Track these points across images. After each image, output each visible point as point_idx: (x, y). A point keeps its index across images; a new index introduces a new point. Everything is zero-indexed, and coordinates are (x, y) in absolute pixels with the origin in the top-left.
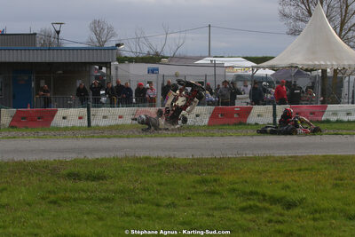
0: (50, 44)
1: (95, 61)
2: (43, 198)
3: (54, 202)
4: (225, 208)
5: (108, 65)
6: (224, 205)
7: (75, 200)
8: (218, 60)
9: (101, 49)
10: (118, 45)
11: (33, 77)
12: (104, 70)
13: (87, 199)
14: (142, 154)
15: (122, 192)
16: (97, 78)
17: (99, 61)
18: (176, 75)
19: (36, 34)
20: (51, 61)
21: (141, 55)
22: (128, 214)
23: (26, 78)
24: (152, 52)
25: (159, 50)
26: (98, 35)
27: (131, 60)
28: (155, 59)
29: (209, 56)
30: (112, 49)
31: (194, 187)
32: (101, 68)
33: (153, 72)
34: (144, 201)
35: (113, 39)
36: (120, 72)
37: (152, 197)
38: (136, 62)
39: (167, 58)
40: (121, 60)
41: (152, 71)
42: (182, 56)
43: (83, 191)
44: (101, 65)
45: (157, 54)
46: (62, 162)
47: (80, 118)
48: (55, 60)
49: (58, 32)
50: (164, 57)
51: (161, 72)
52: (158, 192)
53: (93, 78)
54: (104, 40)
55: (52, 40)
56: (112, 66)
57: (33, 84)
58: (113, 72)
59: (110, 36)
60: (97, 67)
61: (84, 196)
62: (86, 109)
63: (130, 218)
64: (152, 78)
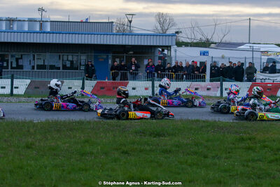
0: (124, 30)
1: (158, 44)
2: (117, 149)
3: (126, 153)
4: (257, 160)
5: (168, 47)
6: (256, 158)
7: (141, 151)
8: (256, 46)
9: (164, 35)
10: (177, 32)
11: (110, 56)
12: (166, 52)
13: (151, 150)
14: (194, 118)
15: (177, 146)
16: (160, 58)
17: (161, 44)
18: (223, 57)
19: (113, 22)
20: (124, 43)
21: (195, 41)
22: (181, 163)
23: (105, 57)
24: (204, 39)
25: (209, 38)
26: (162, 24)
27: (187, 45)
28: (206, 44)
29: (249, 43)
30: (172, 35)
31: (233, 144)
32: (163, 50)
33: (204, 55)
34: (195, 153)
35: (173, 28)
36: (178, 54)
37: (201, 150)
38: (191, 46)
39: (215, 43)
40: (179, 44)
41: (204, 54)
43: (148, 145)
44: (164, 48)
45: (208, 40)
47: (146, 89)
48: (127, 43)
49: (130, 22)
50: (213, 43)
51: (210, 55)
52: (206, 147)
53: (157, 58)
54: (166, 28)
55: (126, 27)
56: (172, 49)
57: (110, 62)
58: (173, 54)
59: (171, 25)
60: (161, 50)
61: (148, 148)
62: (151, 82)
63: (183, 166)
64: (203, 59)
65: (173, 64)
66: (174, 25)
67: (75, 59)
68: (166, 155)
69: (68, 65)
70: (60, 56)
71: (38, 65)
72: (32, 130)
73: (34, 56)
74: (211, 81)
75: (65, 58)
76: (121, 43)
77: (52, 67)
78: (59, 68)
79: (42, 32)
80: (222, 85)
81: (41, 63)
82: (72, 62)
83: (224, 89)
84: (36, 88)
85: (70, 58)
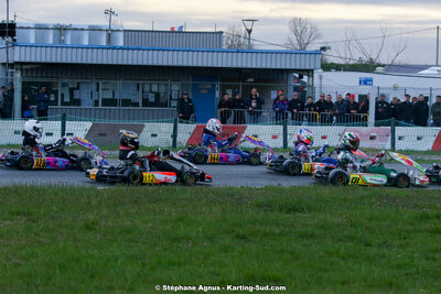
0: (239, 45)
1: (293, 67)
2: (228, 232)
3: (243, 237)
5: (310, 72)
7: (266, 235)
9: (302, 52)
10: (323, 49)
11: (218, 85)
12: (305, 79)
13: (281, 234)
15: (323, 227)
16: (296, 89)
17: (298, 67)
18: (395, 88)
19: (221, 33)
20: (239, 66)
21: (351, 62)
22: (330, 254)
23: (209, 86)
24: (365, 59)
25: (374, 57)
26: (299, 35)
27: (338, 68)
28: (369, 67)
29: (437, 65)
30: (316, 53)
31: (412, 224)
32: (301, 77)
33: (366, 84)
34: (352, 239)
36: (324, 82)
37: (361, 234)
38: (345, 70)
39: (383, 66)
40: (327, 67)
41: (365, 82)
42: (402, 64)
43: (277, 225)
44: (302, 72)
45: (371, 61)
46: (251, 189)
47: (275, 137)
48: (244, 66)
49: (250, 32)
50: (379, 65)
51: (375, 84)
52: (368, 228)
53: (291, 89)
54: (306, 41)
55: (242, 40)
56: (316, 75)
57: (217, 94)
58: (316, 82)
59: (313, 37)
60: (297, 75)
61: (277, 231)
62: (282, 127)
63: (332, 259)
64: (365, 90)
65: (317, 99)
66: (318, 36)
67: (162, 89)
68: (305, 242)
69: (152, 98)
70: (138, 86)
71: (103, 100)
72: (94, 202)
73: (98, 84)
74: (376, 125)
75: (147, 88)
76: (234, 65)
77: (127, 103)
78: (137, 104)
79: (111, 47)
80: (393, 132)
81: (108, 95)
82: (157, 95)
83: (397, 138)
84: (100, 134)
85: (155, 88)
